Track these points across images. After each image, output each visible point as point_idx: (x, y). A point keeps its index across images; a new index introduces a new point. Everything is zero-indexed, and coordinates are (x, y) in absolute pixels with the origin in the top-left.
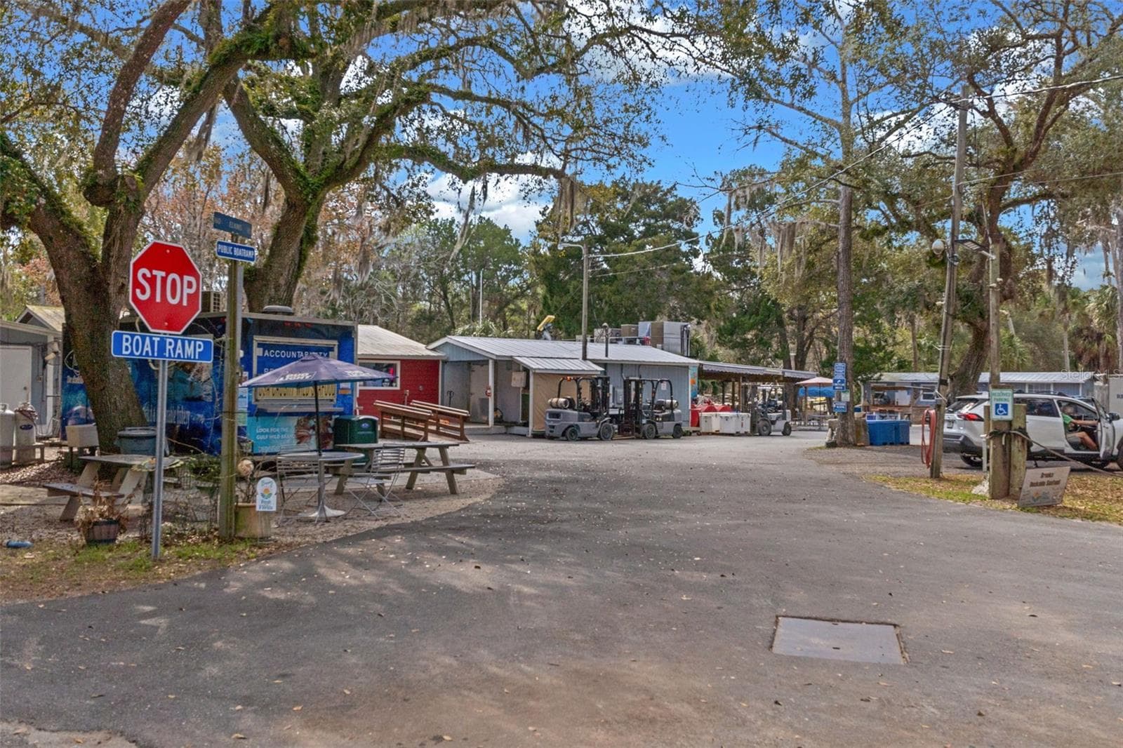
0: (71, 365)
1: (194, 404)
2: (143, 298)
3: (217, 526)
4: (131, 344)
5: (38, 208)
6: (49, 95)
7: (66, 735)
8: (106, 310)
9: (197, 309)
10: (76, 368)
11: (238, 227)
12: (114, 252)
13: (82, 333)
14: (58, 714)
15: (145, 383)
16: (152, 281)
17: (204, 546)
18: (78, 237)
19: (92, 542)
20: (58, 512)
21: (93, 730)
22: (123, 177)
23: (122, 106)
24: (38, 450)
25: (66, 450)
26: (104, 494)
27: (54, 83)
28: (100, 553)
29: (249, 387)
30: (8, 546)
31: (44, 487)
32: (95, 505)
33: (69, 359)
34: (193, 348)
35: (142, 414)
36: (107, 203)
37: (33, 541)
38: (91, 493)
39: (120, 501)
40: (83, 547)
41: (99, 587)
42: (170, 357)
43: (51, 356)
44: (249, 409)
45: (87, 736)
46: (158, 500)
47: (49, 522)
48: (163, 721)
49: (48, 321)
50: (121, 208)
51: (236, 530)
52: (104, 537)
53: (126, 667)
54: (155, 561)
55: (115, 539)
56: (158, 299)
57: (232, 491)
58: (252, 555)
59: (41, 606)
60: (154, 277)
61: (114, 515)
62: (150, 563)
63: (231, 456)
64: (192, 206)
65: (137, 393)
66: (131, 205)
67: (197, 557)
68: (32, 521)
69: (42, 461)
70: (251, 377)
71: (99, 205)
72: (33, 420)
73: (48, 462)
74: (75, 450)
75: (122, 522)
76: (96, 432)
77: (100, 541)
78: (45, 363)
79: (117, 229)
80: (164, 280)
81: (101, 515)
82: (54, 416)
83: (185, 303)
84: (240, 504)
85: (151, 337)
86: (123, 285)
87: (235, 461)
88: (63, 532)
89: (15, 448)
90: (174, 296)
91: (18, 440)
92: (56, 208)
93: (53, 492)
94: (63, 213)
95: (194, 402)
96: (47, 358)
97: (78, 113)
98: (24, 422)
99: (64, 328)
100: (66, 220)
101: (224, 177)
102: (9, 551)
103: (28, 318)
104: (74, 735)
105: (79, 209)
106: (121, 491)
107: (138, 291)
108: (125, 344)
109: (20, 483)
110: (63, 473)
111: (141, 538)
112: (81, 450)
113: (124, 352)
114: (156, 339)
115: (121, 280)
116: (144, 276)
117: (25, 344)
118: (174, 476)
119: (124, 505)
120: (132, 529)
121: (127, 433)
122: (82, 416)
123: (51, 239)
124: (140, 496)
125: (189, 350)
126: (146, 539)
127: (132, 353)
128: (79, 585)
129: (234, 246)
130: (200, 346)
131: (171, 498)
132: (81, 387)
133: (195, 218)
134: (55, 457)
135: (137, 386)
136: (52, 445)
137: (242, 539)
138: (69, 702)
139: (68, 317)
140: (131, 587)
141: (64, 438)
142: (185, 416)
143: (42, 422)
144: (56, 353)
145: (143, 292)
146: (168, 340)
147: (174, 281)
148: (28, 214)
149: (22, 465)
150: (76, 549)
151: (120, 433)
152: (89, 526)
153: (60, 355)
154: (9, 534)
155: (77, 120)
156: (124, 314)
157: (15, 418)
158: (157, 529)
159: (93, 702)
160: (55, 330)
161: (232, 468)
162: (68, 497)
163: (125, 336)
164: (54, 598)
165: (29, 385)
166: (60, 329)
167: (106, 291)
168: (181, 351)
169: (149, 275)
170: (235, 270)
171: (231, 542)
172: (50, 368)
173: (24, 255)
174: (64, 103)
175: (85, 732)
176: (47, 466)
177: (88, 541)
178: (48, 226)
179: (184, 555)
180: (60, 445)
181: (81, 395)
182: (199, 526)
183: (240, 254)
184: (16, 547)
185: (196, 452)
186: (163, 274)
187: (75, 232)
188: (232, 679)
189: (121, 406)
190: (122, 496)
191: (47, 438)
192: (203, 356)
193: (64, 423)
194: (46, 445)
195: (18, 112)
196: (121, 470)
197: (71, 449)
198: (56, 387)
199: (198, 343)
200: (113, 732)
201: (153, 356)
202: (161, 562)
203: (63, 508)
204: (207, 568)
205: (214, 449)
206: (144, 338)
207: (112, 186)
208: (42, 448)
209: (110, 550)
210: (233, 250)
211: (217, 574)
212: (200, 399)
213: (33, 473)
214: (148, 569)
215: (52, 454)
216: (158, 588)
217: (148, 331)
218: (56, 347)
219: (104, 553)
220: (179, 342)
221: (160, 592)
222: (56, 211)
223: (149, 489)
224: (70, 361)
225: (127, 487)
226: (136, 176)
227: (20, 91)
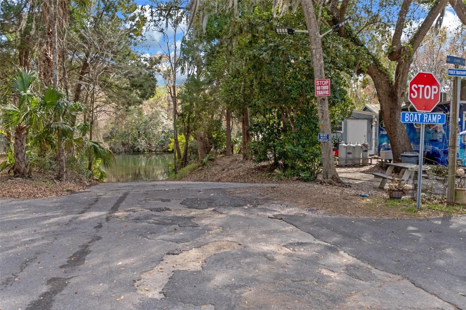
0: (382, 127)
1: (434, 143)
2: (414, 97)
3: (446, 197)
4: (409, 117)
5: (370, 65)
6: (374, 20)
7: (386, 273)
8: (396, 104)
9: (438, 100)
10: (384, 128)
11: (458, 61)
12: (400, 80)
13: (387, 113)
14: (382, 264)
15: (412, 134)
16: (418, 89)
17: (440, 205)
18: (385, 75)
19: (392, 198)
20: (378, 184)
21: (396, 274)
22: (404, 47)
23: (404, 17)
24: (369, 160)
25: (380, 160)
26: (396, 179)
27: (376, 14)
28: (395, 203)
29: (461, 135)
30: (361, 196)
31: (373, 174)
32: (393, 183)
33: (381, 124)
34: (436, 118)
35: (411, 147)
36: (397, 59)
37: (369, 195)
38: (391, 178)
39: (403, 182)
40: (388, 199)
41: (395, 216)
42: (426, 122)
43: (374, 123)
44: (460, 145)
45: (394, 276)
46: (420, 183)
47: (375, 188)
48: (425, 278)
49: (373, 109)
50: (403, 60)
51: (455, 200)
52: (397, 196)
53: (408, 251)
54: (418, 209)
55: (400, 198)
56: (421, 97)
57: (454, 182)
58: (463, 212)
59: (374, 220)
60: (419, 88)
61: (401, 188)
62: (416, 209)
63: (453, 167)
64: (432, 55)
65: (409, 138)
66: (407, 58)
67: (437, 210)
68: (368, 187)
69: (371, 164)
70: (461, 131)
71: (394, 60)
72: (368, 148)
73: (373, 164)
74: (384, 160)
75: (404, 190)
76: (392, 154)
77: (395, 198)
78: (372, 126)
79: (401, 70)
80: (423, 88)
81: (396, 187)
82: (375, 147)
83: (433, 98)
84: (457, 188)
85: (417, 114)
86: (403, 93)
87: (456, 168)
88: (380, 193)
89: (361, 159)
90: (427, 95)
91: (362, 155)
92: (377, 64)
93: (376, 176)
94: (380, 66)
95: (434, 142)
96: (372, 124)
97: (385, 24)
98: (364, 149)
99: (379, 112)
100: (380, 68)
101: (447, 40)
102: (361, 197)
103: (366, 109)
104: (389, 274)
105: (386, 63)
106: (403, 178)
107: (412, 94)
108: (406, 117)
109: (363, 172)
110: (379, 169)
111: (412, 199)
112: (386, 160)
113: (406, 121)
114: (420, 115)
115: (403, 91)
116: (415, 88)
117: (365, 119)
118: (426, 173)
119: (404, 184)
120: (409, 194)
121: (404, 154)
122: (386, 147)
123: (375, 77)
124: (411, 181)
125: (434, 119)
126: (414, 199)
127: (409, 121)
128: (388, 214)
129: (456, 70)
130: (439, 117)
131: (425, 183)
132: (386, 135)
133: (433, 61)
134: (376, 163)
135: (408, 135)
136: (375, 158)
137: (458, 204)
138: (386, 260)
139: (381, 108)
140: (408, 218)
141: (379, 155)
142: (430, 148)
143: (371, 149)
144: (376, 122)
145: (414, 95)
146: (425, 115)
147: (428, 89)
148: (366, 68)
149: (364, 165)
150: (386, 200)
151: (402, 154)
152: (391, 191)
153: (378, 123)
154: (361, 191)
155: (385, 27)
156: (403, 105)
157: (361, 147)
158: (419, 196)
159: (395, 263)
160: (375, 113)
161: (454, 172)
162: (382, 179)
163: (406, 114)
164: (378, 218)
165: (366, 135)
166: (378, 113)
167: (396, 96)
168: (430, 120)
169: (417, 87)
170: (457, 81)
171: (453, 205)
172: (374, 128)
173: (365, 83)
174: (380, 21)
175: (393, 274)
176: (373, 166)
177: (390, 197)
178: (374, 72)
179: (431, 208)
180: (377, 158)
181: (386, 138)
182: (437, 196)
183: (459, 73)
184: (363, 196)
185: (436, 164)
186: (423, 86)
187: (384, 73)
188: (457, 267)
189: (402, 143)
190: (403, 180)
191: (373, 155)
192: (440, 121)
193: (379, 150)
194: (373, 158)
195: (363, 28)
196: (403, 170)
197: (382, 160)
198: (376, 135)
199: (438, 115)
200: (404, 277)
201: (418, 122)
202: (421, 209)
203: (380, 183)
204: (442, 215)
205: (445, 163)
206: (414, 115)
207: (399, 52)
208: (371, 159)
209: (399, 202)
210: (456, 72)
211: (447, 218)
212: (436, 141)
213: (368, 169)
214: (415, 212)
215: (374, 162)
216: (420, 220)
217: (416, 112)
218: (376, 120)
219: (396, 203)
220: (430, 115)
221: (421, 222)
222: (377, 65)
223: (416, 178)
224: (382, 125)
225: (405, 177)
226: (409, 46)
227: (364, 20)
